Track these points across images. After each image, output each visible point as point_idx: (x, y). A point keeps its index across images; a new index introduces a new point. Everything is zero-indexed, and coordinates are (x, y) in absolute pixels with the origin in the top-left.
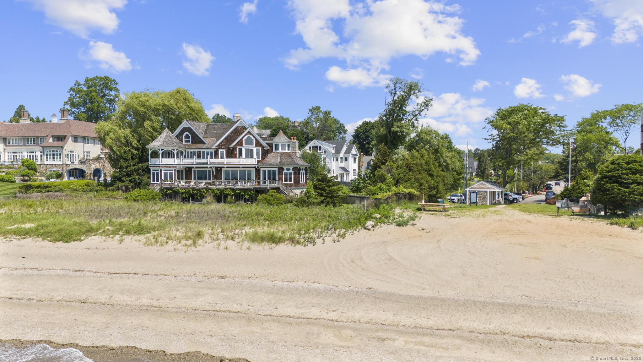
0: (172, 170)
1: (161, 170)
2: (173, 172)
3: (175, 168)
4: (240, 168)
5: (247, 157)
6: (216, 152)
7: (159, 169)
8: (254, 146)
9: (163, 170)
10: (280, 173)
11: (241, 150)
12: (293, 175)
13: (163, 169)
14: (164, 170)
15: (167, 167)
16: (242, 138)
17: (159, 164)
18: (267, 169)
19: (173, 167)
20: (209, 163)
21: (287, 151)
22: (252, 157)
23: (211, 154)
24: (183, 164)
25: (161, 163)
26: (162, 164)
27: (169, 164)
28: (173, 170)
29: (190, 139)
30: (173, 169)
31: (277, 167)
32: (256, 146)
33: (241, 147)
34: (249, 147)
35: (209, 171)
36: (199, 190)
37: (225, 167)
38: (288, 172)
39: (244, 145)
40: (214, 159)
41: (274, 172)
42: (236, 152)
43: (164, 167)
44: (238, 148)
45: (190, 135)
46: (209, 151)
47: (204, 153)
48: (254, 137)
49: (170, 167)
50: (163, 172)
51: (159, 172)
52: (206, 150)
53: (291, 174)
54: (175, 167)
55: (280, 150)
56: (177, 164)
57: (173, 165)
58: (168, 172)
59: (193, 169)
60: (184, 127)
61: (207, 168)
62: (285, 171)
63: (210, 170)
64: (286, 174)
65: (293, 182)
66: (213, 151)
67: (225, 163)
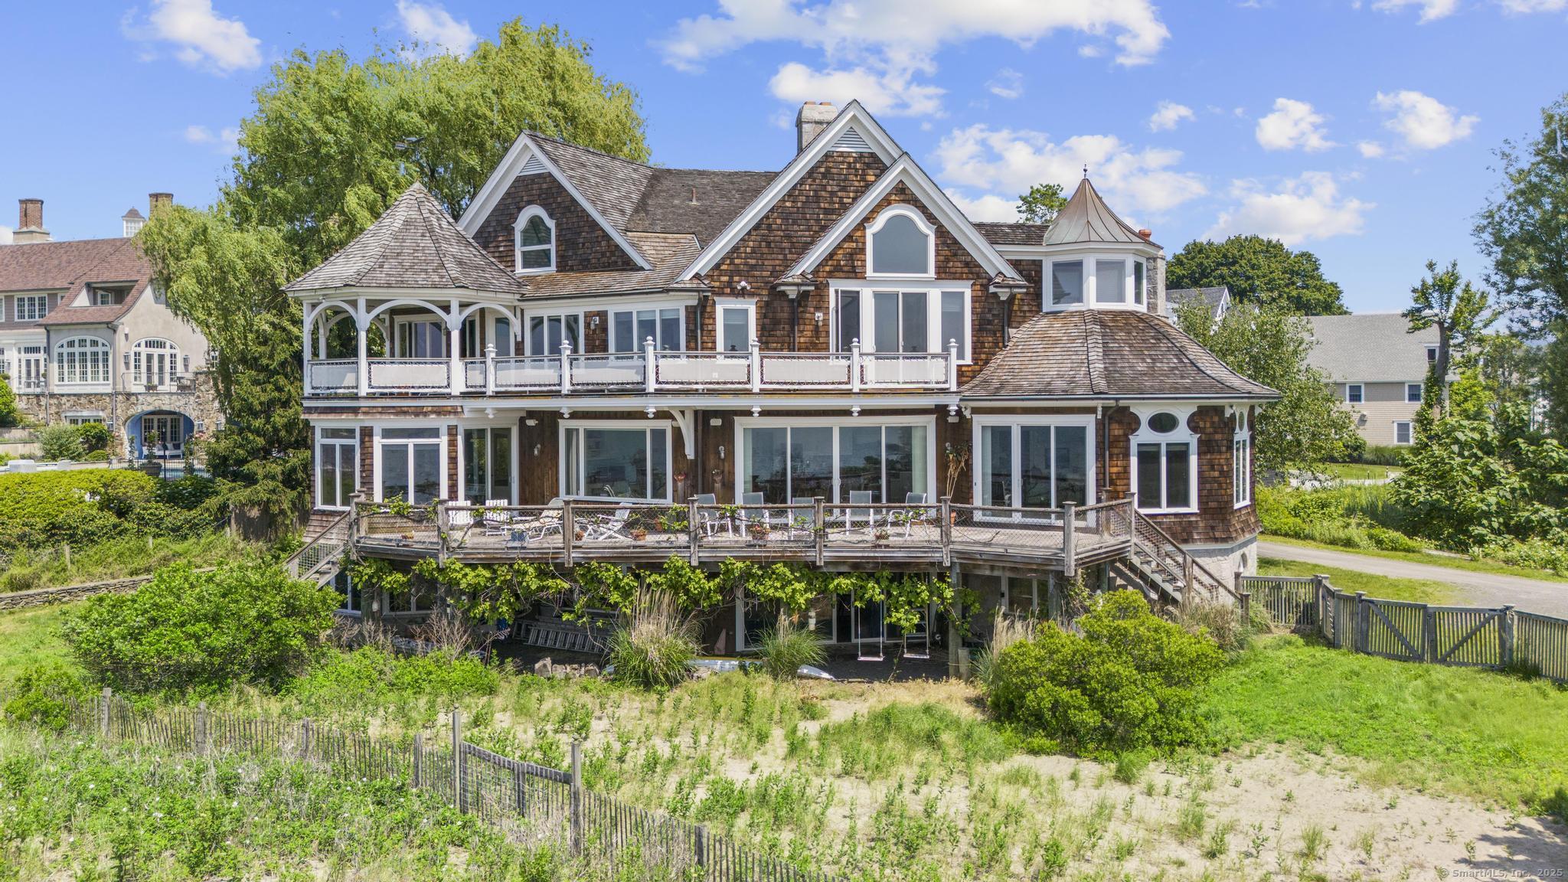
0: (434, 433)
1: (367, 433)
2: (443, 441)
3: (452, 420)
4: (847, 413)
5: (884, 348)
6: (700, 315)
7: (355, 423)
8: (932, 273)
9: (377, 431)
10: (1112, 445)
11: (851, 302)
12: (1193, 460)
13: (379, 424)
14: (388, 433)
15: (401, 412)
16: (861, 226)
17: (355, 397)
18: (1016, 423)
19: (439, 412)
20: (652, 386)
21: (1129, 304)
22: (916, 345)
23: (670, 326)
24: (498, 395)
25: (364, 390)
26: (371, 397)
27: (415, 396)
28: (444, 430)
29: (552, 247)
30: (442, 423)
31: (1092, 410)
32: (944, 272)
33: (850, 285)
34: (901, 283)
35: (658, 435)
36: (585, 572)
37: (756, 409)
38: (1163, 439)
39: (869, 272)
40: (683, 361)
41: (1072, 438)
42: (819, 315)
43: (385, 410)
44: (837, 287)
45: (551, 224)
46: (656, 307)
47: (624, 320)
48: (930, 218)
49: (419, 412)
50: (378, 443)
51: (356, 442)
52: (636, 307)
53: (1178, 455)
54: (454, 411)
55: (1092, 300)
56: (465, 395)
57: (438, 401)
58: (411, 443)
59: (563, 425)
60: (518, 179)
61: (642, 415)
62: (1145, 435)
63: (663, 432)
64: (1148, 456)
65: (1194, 507)
66: (677, 306)
67: (756, 386)
